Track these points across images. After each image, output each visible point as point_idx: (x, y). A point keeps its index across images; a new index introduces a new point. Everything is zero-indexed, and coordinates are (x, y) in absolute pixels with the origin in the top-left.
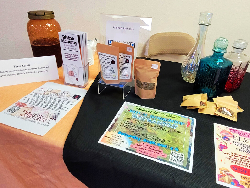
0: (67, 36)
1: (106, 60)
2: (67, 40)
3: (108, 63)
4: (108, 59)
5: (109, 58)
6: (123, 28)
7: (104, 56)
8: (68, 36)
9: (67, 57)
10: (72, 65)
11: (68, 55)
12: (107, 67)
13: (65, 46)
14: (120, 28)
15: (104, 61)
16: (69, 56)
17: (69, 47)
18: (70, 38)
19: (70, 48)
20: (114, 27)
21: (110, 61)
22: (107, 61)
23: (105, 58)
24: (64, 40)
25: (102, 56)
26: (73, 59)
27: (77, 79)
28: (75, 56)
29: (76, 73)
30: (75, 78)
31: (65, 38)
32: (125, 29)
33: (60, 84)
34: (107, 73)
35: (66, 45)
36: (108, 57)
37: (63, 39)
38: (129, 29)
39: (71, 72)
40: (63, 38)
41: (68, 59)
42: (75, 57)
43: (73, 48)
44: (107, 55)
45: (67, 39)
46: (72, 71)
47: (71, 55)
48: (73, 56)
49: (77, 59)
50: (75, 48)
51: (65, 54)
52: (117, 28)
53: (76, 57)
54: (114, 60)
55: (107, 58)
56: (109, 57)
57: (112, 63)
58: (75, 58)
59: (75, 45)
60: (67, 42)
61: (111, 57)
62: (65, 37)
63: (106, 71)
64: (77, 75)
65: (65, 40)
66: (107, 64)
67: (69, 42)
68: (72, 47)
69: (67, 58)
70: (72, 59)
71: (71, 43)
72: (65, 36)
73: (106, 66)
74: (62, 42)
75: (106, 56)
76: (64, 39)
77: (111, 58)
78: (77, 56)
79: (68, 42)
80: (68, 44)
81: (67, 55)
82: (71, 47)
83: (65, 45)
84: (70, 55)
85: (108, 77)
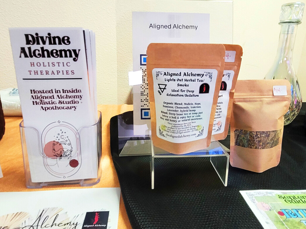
0: (45, 35)
1: (181, 85)
2: (42, 48)
3: (188, 94)
4: (187, 83)
5: (193, 78)
6: (172, 27)
7: (174, 77)
8: (49, 34)
9: (38, 101)
10: (57, 124)
11: (43, 95)
12: (186, 106)
13: (36, 68)
14: (165, 27)
15: (174, 91)
16: (46, 98)
17: (50, 69)
18: (52, 40)
19: (53, 72)
20: (151, 26)
21: (196, 87)
22: (184, 88)
23: (178, 80)
24: (29, 49)
25: (169, 77)
26: (62, 105)
27: (74, 163)
28: (70, 94)
29: (70, 144)
30: (65, 161)
31: (33, 44)
32: (179, 27)
33: (12, 191)
34: (183, 122)
35: (38, 64)
36: (188, 78)
37: (26, 47)
38: (187, 27)
39: (54, 144)
40: (28, 42)
41: (44, 106)
42: (70, 97)
43: (66, 68)
44: (183, 71)
45: (44, 43)
46: (58, 143)
47: (57, 92)
48: (64, 94)
49: (75, 102)
50: (70, 69)
51: (34, 95)
52: (159, 27)
53: (74, 97)
54: (206, 80)
55: (186, 80)
56: (192, 75)
57: (201, 91)
58: (70, 100)
59: (72, 59)
60: (43, 53)
61: (199, 75)
62: (37, 38)
63: (182, 119)
64: (74, 150)
65: (34, 47)
66: (186, 96)
67: (50, 54)
68: (61, 68)
69: (39, 106)
70: (58, 105)
71: (59, 54)
72: (37, 34)
73: (181, 104)
74: (23, 55)
75: (182, 74)
76: (29, 46)
77: (199, 78)
78: (77, 91)
79: (46, 53)
80: (46, 60)
81: (39, 95)
82: (55, 69)
83: (32, 64)
84: (51, 95)
85: (186, 134)
